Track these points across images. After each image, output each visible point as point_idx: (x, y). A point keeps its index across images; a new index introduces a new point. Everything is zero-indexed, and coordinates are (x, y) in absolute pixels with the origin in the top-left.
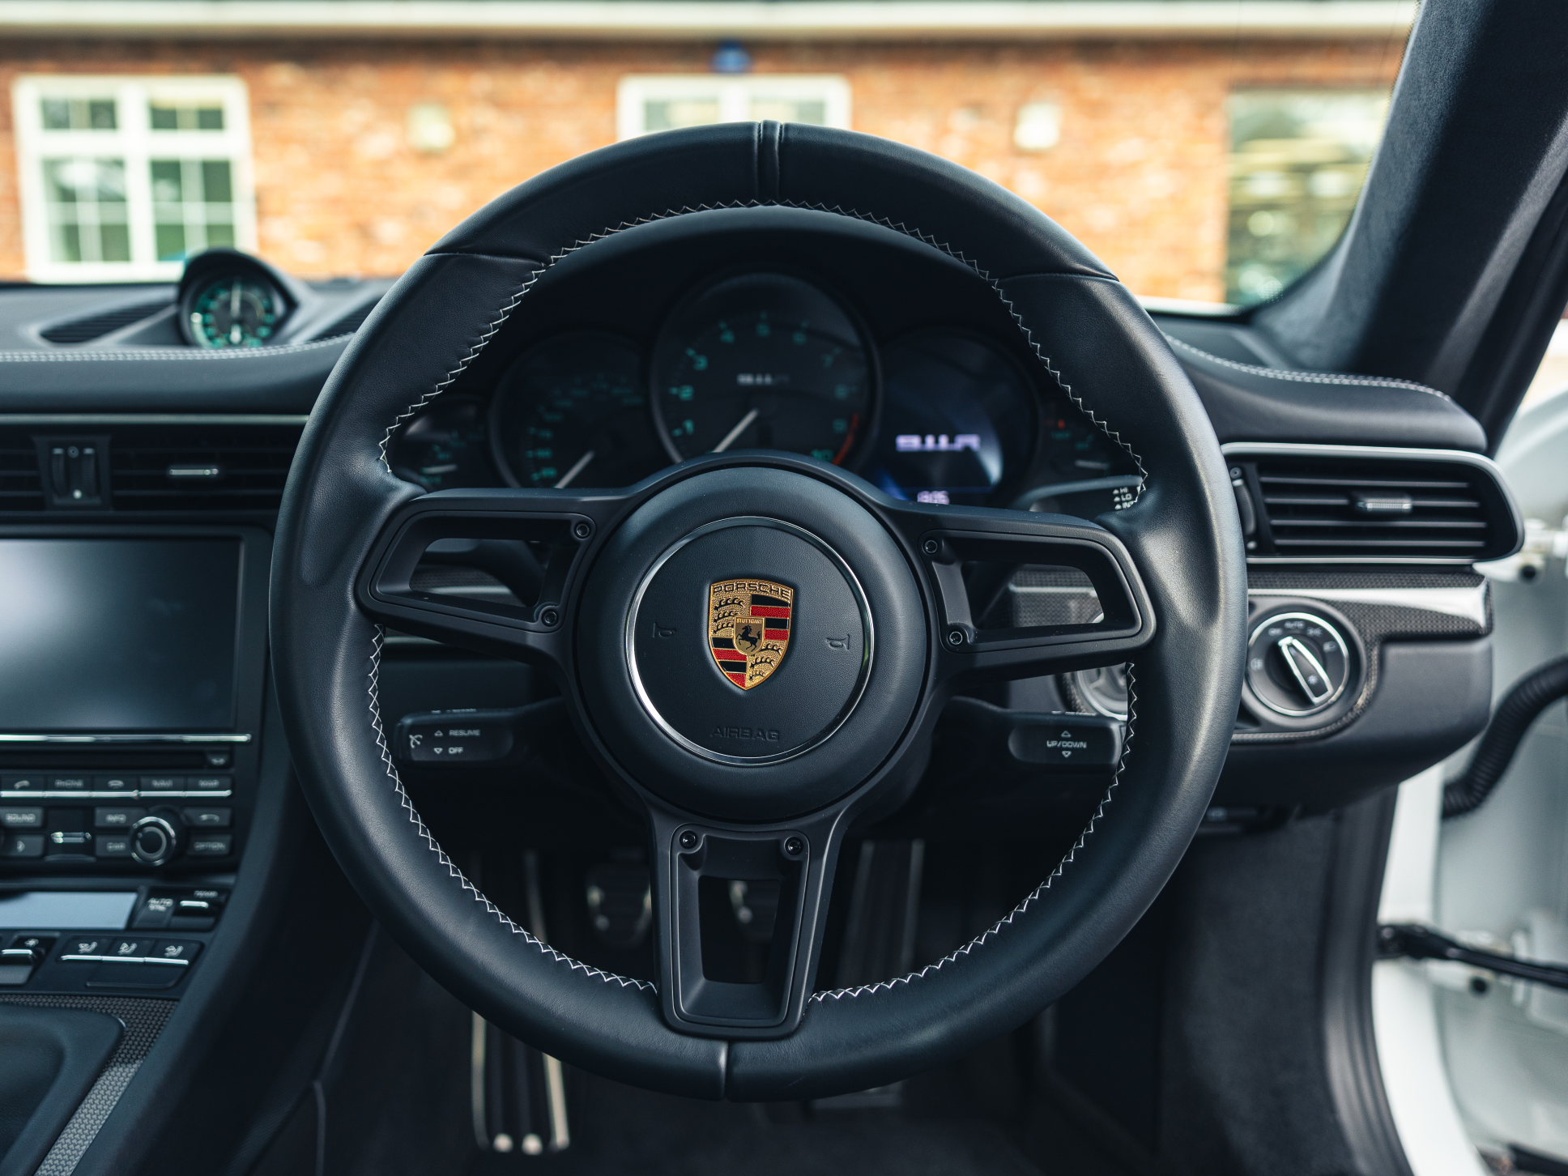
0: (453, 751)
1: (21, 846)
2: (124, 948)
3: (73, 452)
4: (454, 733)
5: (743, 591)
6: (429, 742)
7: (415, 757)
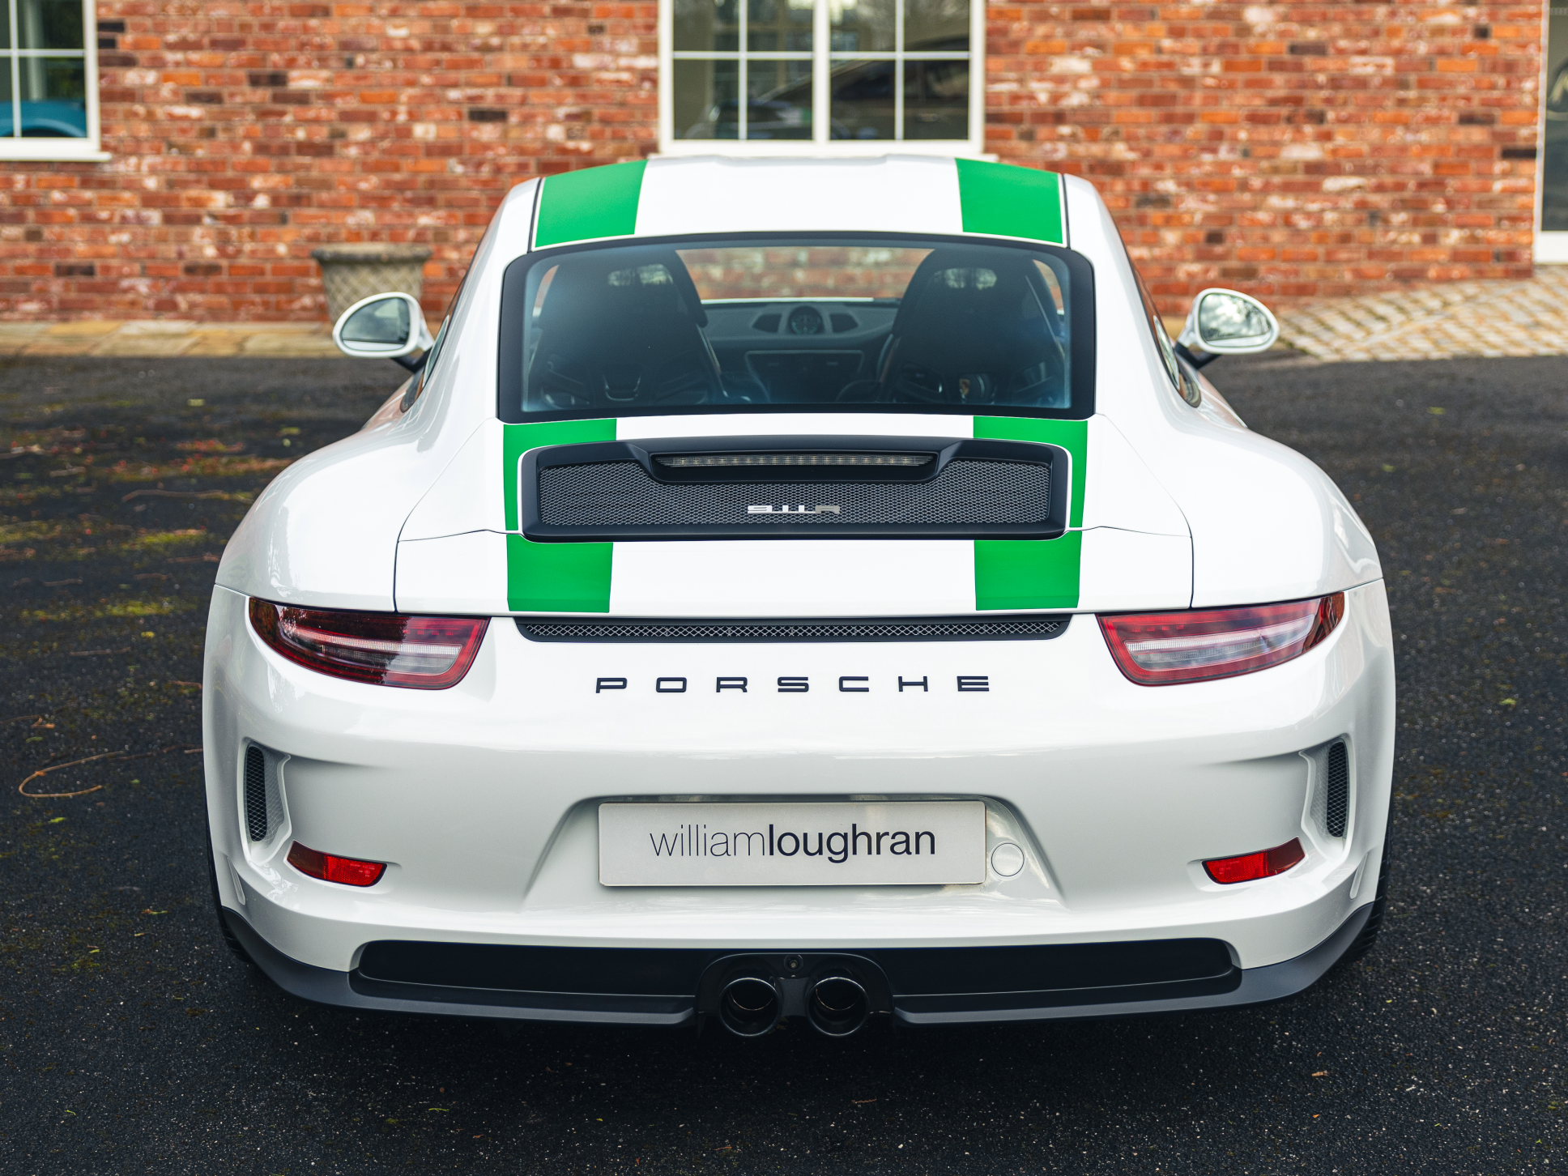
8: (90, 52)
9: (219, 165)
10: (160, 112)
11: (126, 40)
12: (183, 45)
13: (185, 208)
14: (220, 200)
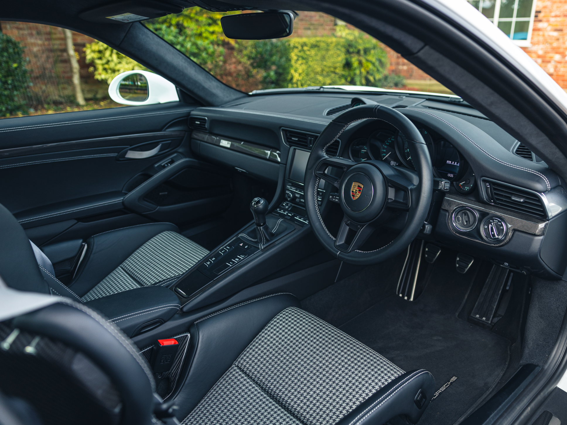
0: (336, 200)
1: (297, 200)
2: (302, 219)
3: (311, 139)
4: (337, 197)
5: (357, 184)
6: (333, 198)
7: (330, 200)
8: (532, 19)
9: (559, 48)
10: (546, 34)
11: (541, 16)
12: (556, 16)
13: (548, 59)
14: (557, 57)
